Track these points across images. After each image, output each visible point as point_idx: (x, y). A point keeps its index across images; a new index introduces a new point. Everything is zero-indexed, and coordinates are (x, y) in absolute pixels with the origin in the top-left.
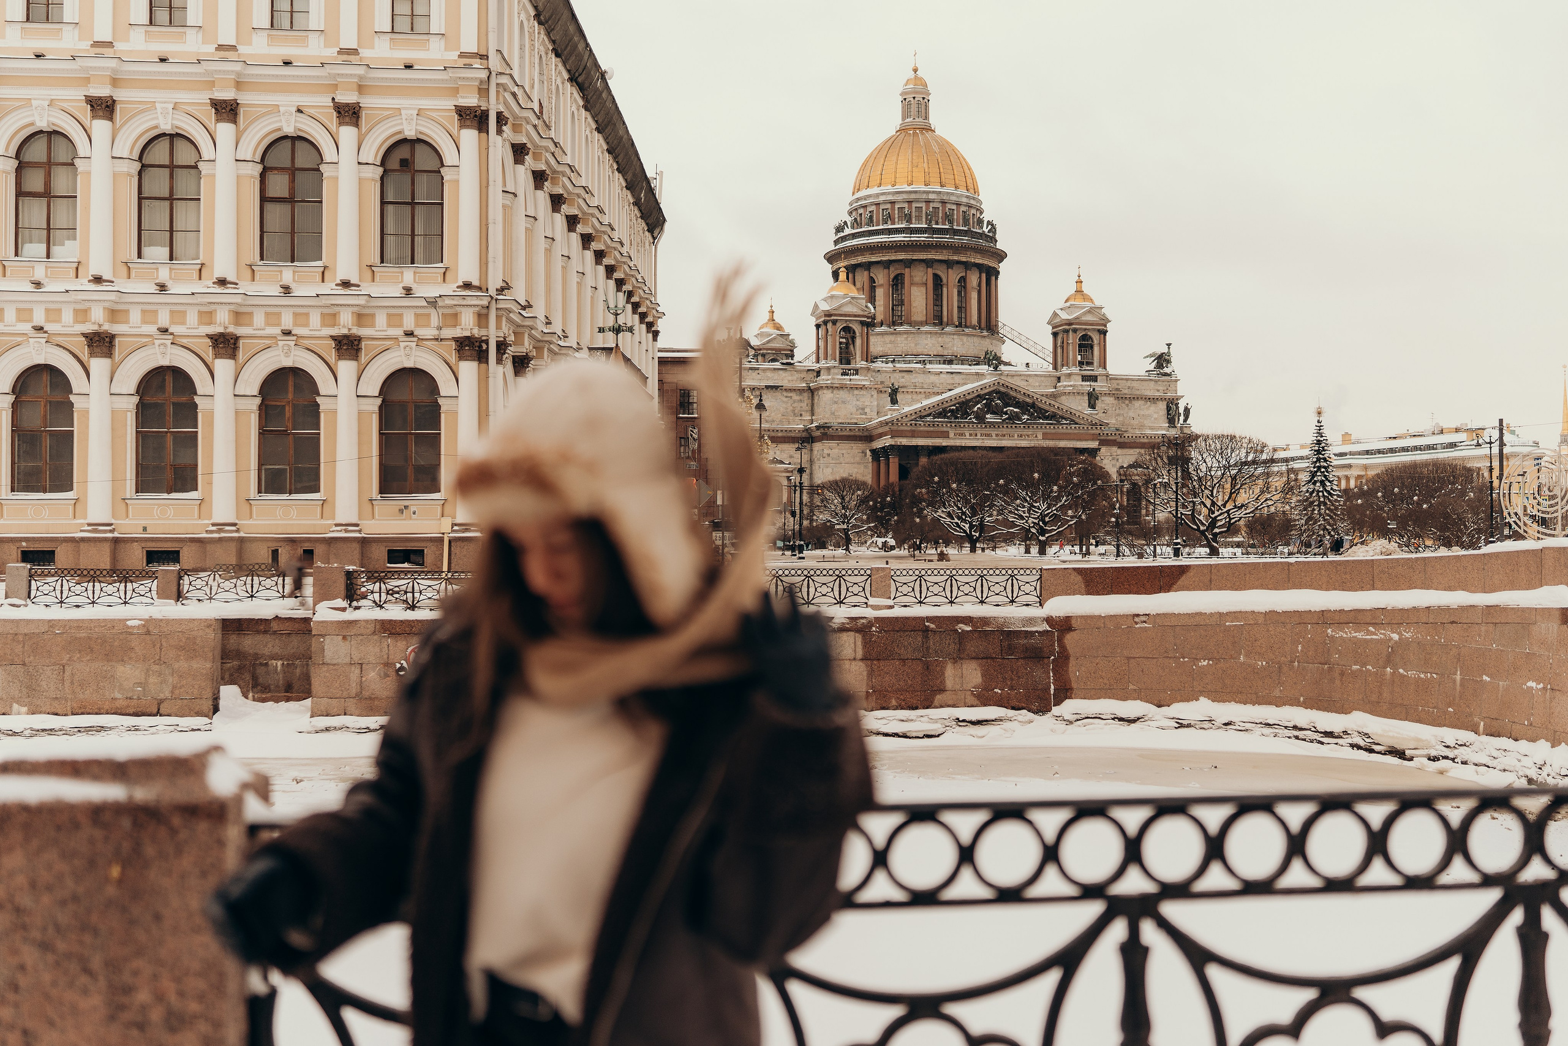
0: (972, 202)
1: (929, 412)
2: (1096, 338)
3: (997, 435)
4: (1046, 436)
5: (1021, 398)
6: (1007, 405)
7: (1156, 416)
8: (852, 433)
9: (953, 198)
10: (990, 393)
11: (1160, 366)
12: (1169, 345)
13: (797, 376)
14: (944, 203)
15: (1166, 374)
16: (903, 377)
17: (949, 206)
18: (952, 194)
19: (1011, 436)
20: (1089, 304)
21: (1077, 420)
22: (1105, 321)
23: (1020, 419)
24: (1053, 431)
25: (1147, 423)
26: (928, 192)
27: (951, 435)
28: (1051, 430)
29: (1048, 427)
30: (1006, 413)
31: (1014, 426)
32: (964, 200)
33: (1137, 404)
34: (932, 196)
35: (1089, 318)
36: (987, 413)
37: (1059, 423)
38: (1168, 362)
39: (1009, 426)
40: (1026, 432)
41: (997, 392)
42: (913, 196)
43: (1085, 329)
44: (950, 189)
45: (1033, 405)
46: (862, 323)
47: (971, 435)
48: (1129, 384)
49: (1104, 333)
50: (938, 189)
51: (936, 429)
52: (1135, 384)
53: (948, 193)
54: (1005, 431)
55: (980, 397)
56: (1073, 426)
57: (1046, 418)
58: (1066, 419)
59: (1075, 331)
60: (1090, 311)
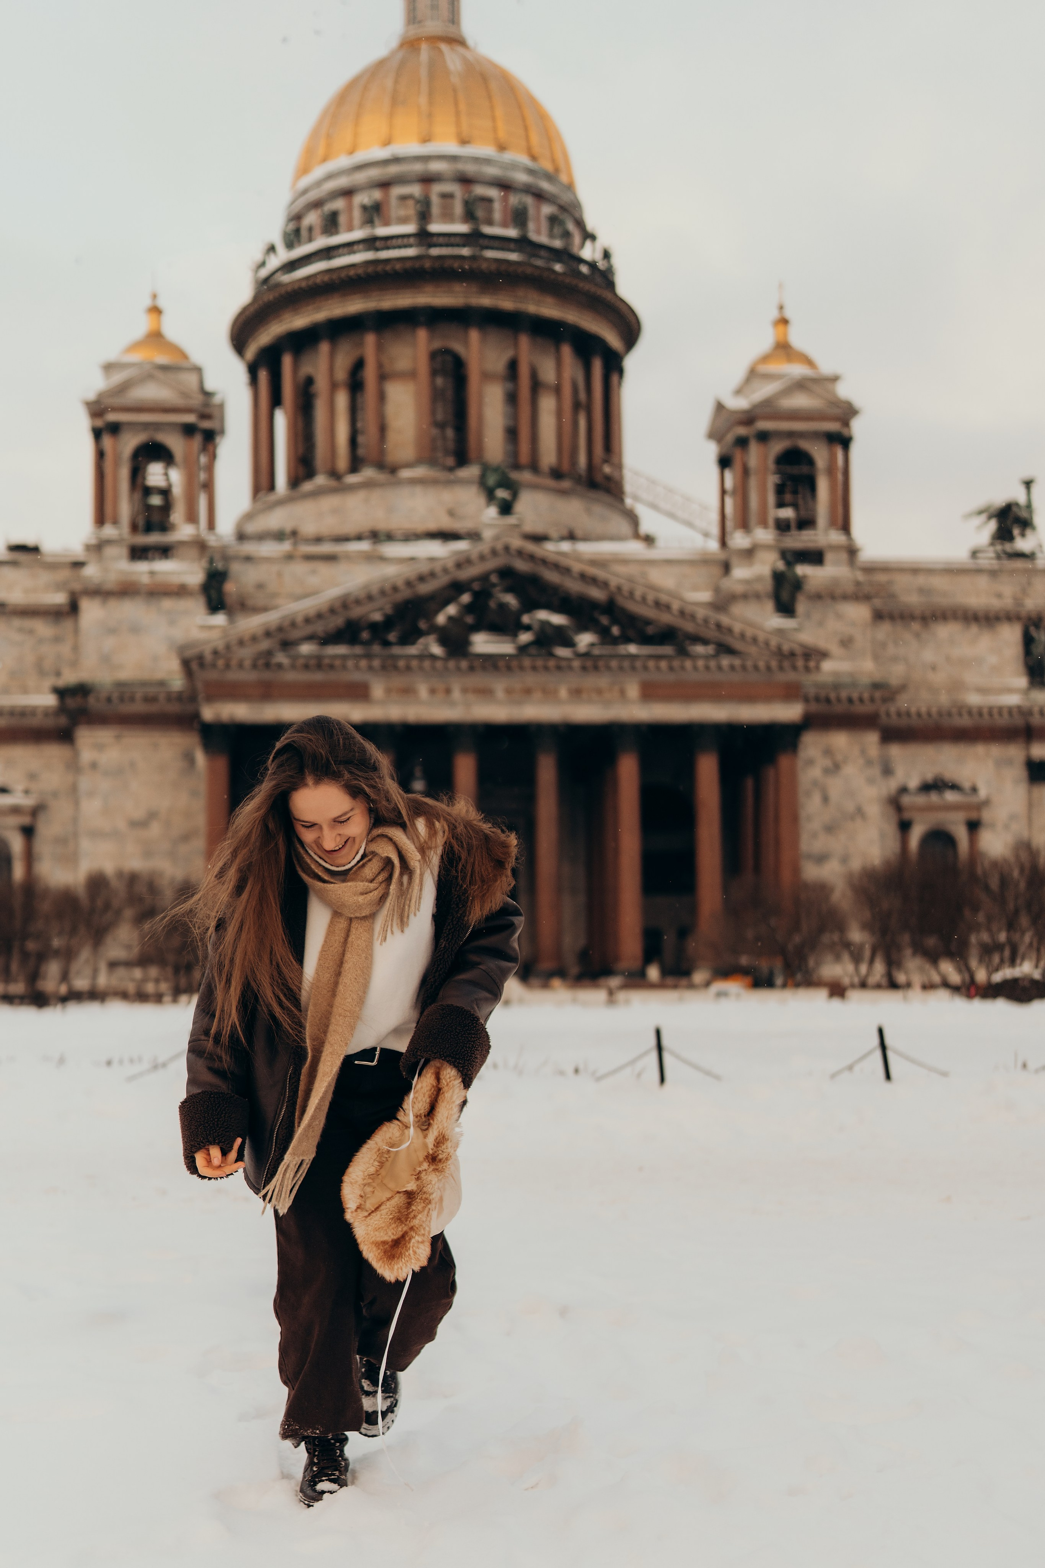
0: (545, 185)
1: (308, 630)
2: (820, 454)
3: (509, 691)
4: (649, 693)
5: (574, 586)
6: (530, 605)
7: (993, 660)
8: (153, 708)
9: (491, 171)
10: (484, 578)
11: (1003, 535)
12: (1028, 484)
13: (45, 577)
14: (465, 180)
15: (1020, 555)
16: (314, 572)
17: (480, 190)
18: (487, 161)
19: (549, 695)
20: (797, 370)
21: (738, 645)
22: (848, 412)
23: (569, 643)
24: (671, 677)
25: (971, 677)
26: (425, 159)
27: (378, 690)
28: (661, 672)
29: (651, 664)
30: (528, 628)
31: (552, 663)
32: (522, 178)
33: (944, 631)
34: (436, 167)
35: (800, 401)
36: (477, 628)
37: (683, 652)
38: (1026, 524)
39: (539, 663)
40: (591, 681)
41: (506, 573)
42: (393, 170)
43: (791, 434)
44: (485, 150)
45: (611, 608)
46: (189, 430)
47: (433, 691)
48: (921, 580)
49: (845, 442)
50: (451, 147)
51: (332, 676)
52: (939, 583)
53: (476, 160)
54: (530, 679)
55: (456, 588)
56: (725, 661)
57: (645, 640)
58: (705, 642)
59: (763, 437)
60: (801, 385)
